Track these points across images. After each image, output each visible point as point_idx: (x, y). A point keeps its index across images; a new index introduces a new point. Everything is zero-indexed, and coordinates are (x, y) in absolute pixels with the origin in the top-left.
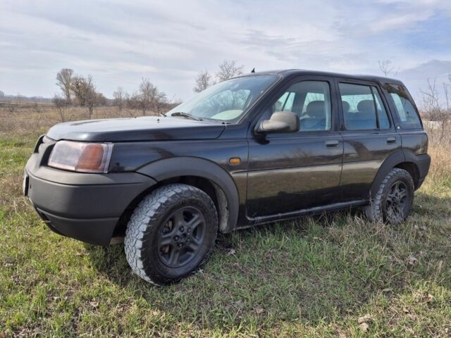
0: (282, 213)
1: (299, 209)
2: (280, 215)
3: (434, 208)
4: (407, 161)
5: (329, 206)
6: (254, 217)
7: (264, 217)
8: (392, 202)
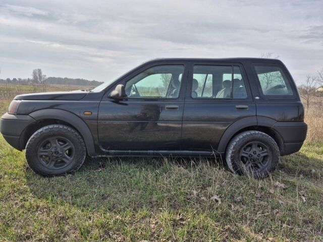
0: (131, 150)
1: (147, 150)
2: (130, 151)
3: (307, 170)
4: (259, 125)
5: (176, 152)
6: (109, 150)
7: (117, 151)
8: (249, 158)
